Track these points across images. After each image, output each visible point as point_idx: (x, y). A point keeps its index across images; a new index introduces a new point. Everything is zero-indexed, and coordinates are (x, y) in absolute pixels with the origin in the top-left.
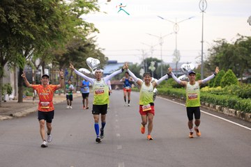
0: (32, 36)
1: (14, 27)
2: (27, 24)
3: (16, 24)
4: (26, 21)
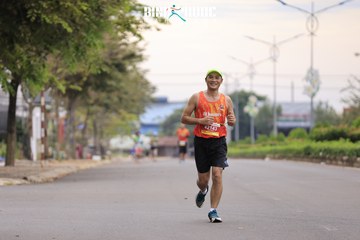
0: (65, 25)
1: (31, 8)
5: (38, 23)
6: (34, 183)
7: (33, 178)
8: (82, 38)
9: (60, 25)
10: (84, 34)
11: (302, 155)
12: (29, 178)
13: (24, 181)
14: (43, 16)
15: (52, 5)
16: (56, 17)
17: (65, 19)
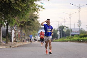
0: (20, 10)
1: (12, 5)
2: (18, 4)
3: (13, 3)
4: (18, 2)
8: (24, 13)
9: (19, 9)
11: (77, 41)
14: (15, 7)
15: (17, 5)
16: (18, 8)
17: (20, 8)
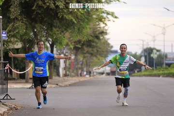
5: (63, 18)
6: (61, 86)
7: (60, 84)
8: (81, 25)
9: (72, 19)
10: (82, 23)
12: (59, 84)
13: (56, 86)
14: (65, 16)
16: (70, 16)
